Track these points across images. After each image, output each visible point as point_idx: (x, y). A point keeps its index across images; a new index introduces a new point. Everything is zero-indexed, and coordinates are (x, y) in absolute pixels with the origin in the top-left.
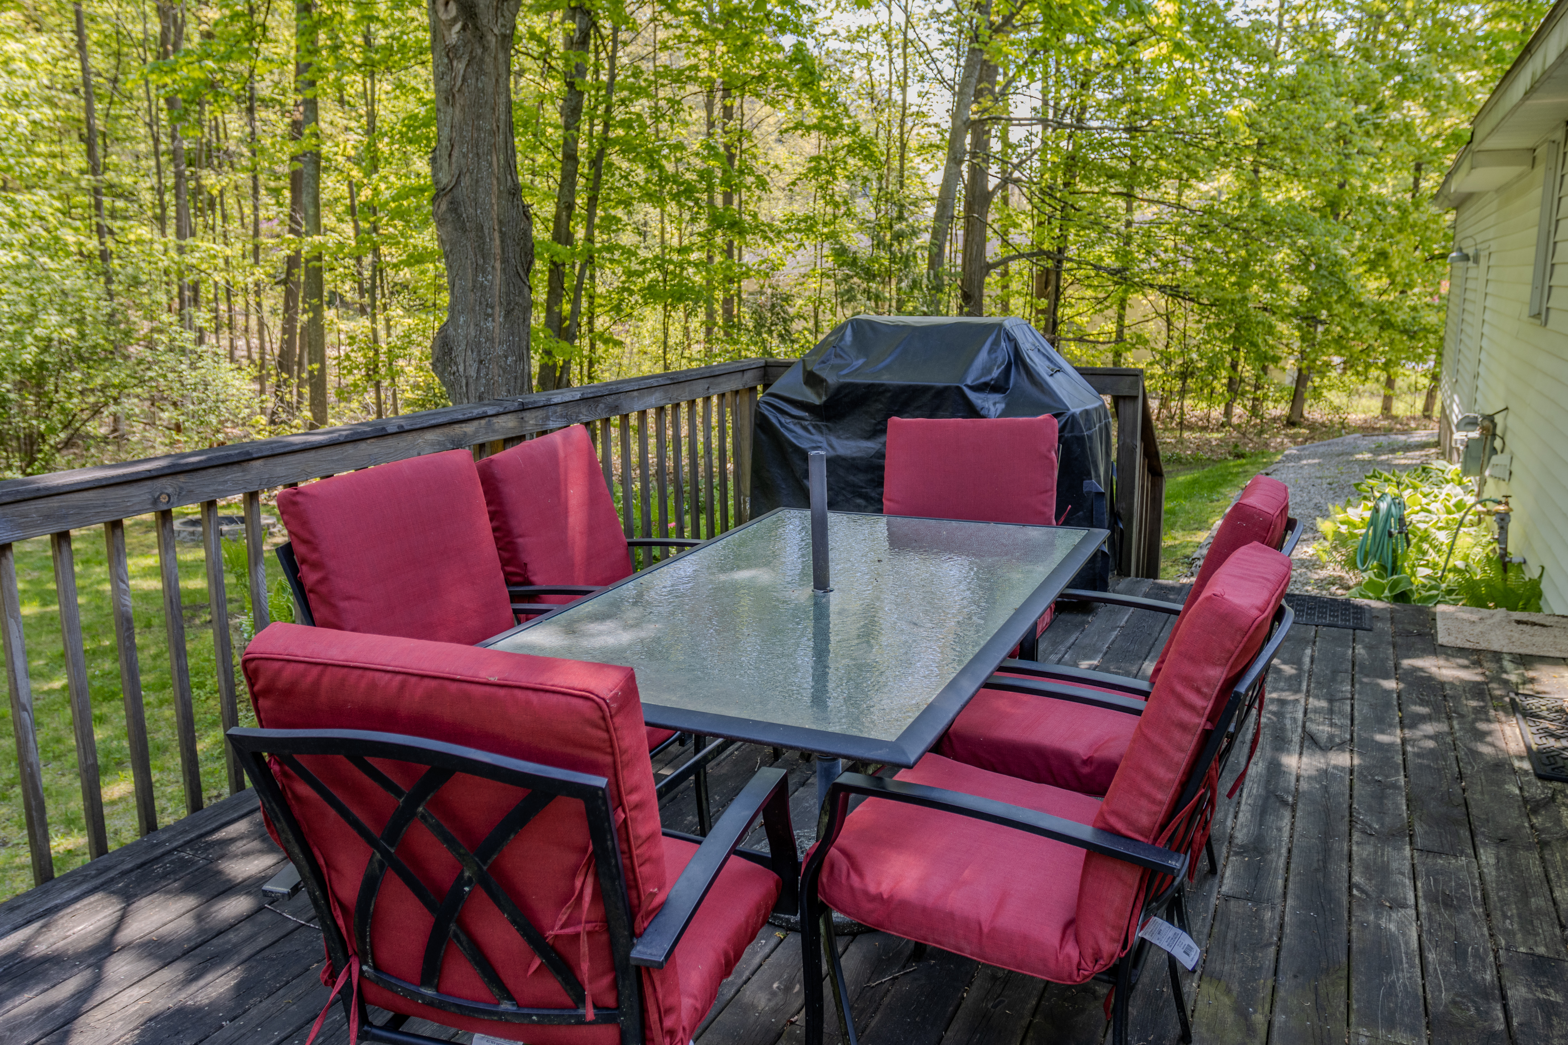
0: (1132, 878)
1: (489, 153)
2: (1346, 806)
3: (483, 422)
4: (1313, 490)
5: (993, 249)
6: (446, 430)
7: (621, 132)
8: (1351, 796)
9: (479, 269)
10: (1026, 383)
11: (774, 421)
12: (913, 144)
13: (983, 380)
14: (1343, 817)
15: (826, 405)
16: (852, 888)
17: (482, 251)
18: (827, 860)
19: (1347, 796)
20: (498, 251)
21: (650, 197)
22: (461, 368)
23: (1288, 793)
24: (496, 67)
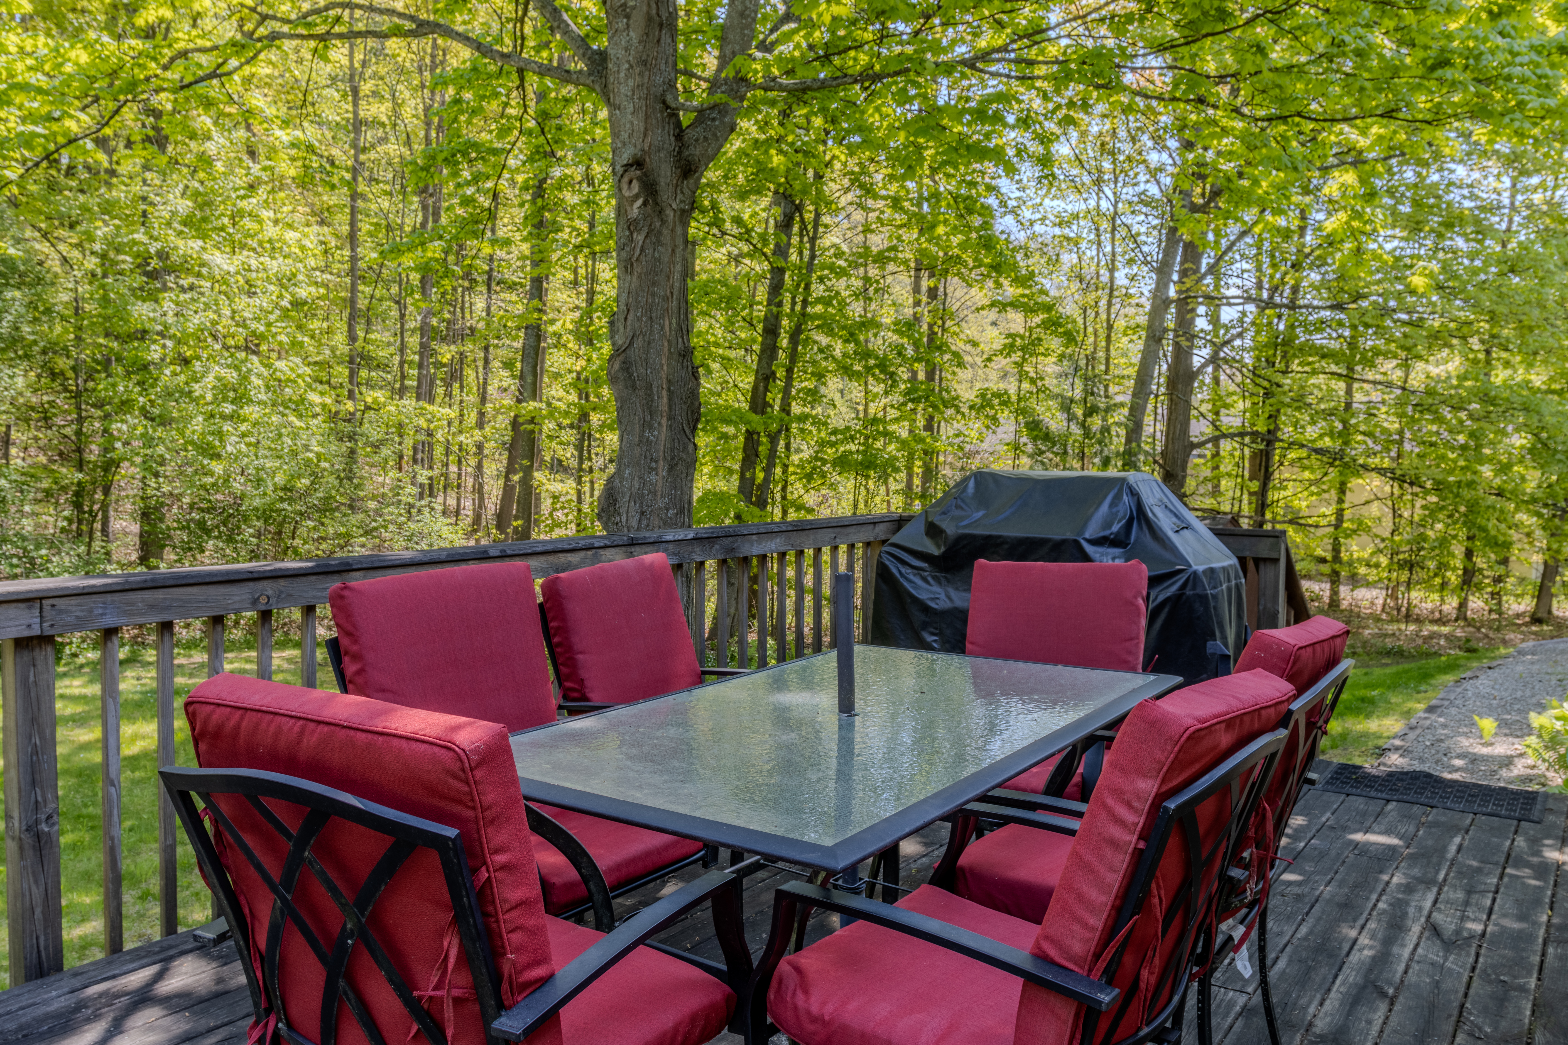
0: (1067, 1012)
1: (662, 317)
2: (1456, 1004)
3: (589, 553)
4: (1538, 686)
5: (1199, 429)
6: (550, 558)
7: (819, 308)
8: (1466, 995)
9: (646, 425)
10: (1147, 538)
11: (894, 571)
12: (1120, 324)
13: (1102, 534)
14: (1450, 1016)
15: (944, 557)
16: (796, 1008)
17: (650, 408)
18: (776, 975)
19: (1461, 994)
20: (665, 408)
21: (846, 371)
22: (624, 519)
23: (1390, 984)
24: (673, 239)
